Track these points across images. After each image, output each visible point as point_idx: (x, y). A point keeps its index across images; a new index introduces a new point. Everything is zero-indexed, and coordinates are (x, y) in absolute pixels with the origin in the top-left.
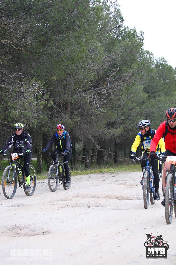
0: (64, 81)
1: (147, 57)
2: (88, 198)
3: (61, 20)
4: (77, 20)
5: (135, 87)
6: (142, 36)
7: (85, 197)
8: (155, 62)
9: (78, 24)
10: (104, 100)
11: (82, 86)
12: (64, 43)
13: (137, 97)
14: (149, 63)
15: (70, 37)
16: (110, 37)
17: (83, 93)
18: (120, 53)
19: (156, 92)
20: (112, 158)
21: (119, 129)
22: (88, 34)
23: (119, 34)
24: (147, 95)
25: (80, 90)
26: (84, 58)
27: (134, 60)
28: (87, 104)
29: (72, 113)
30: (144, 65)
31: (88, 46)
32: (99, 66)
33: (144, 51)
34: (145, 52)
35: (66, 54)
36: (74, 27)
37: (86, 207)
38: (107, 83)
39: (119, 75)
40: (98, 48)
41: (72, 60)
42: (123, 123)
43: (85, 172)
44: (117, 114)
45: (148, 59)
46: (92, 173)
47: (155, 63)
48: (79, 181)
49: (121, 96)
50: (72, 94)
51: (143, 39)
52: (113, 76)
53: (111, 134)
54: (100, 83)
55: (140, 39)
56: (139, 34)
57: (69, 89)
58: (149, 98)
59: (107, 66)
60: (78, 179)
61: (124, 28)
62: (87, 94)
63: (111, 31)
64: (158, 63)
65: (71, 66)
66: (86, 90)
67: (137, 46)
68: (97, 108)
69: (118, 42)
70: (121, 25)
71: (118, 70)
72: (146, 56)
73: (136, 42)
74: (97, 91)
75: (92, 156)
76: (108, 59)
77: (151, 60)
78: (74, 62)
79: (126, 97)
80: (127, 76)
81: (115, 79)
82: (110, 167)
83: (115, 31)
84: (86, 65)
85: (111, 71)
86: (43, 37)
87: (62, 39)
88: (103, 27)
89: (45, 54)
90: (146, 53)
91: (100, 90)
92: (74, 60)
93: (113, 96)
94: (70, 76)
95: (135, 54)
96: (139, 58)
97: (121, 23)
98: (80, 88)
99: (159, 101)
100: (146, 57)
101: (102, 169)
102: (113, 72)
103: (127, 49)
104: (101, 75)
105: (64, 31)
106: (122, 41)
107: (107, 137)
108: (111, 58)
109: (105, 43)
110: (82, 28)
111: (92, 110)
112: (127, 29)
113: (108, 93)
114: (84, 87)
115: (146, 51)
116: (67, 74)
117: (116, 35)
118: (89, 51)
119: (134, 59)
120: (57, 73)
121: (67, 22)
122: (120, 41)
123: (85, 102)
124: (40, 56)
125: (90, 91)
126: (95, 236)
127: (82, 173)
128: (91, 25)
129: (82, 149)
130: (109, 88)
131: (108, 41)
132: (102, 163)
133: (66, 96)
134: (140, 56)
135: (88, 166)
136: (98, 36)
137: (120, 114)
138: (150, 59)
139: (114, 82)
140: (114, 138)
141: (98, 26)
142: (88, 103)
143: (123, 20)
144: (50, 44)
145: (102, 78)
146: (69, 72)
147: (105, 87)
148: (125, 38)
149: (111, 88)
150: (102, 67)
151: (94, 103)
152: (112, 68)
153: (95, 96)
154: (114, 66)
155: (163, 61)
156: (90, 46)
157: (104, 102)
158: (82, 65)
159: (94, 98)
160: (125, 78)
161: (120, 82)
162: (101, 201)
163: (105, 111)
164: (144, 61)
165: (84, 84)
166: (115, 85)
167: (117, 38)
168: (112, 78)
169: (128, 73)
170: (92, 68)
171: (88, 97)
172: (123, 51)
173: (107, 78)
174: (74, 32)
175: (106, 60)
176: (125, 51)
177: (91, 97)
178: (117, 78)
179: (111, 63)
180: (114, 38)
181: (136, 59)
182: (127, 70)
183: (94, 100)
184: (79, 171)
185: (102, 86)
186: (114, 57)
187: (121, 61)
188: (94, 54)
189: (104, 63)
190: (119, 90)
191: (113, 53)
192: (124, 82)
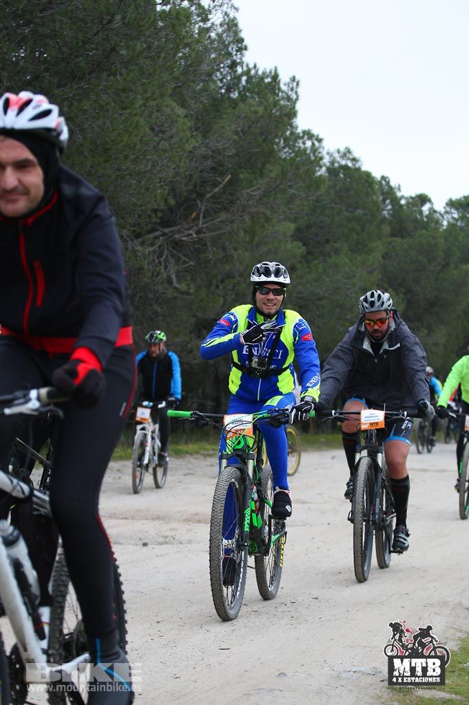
1: (307, 148)
2: (142, 522)
3: (78, 43)
4: (123, 44)
5: (273, 226)
6: (294, 90)
7: (133, 518)
9: (123, 55)
10: (190, 259)
11: (130, 224)
12: (86, 105)
13: (276, 253)
14: (311, 162)
15: (101, 90)
16: (209, 92)
17: (132, 240)
18: (235, 137)
19: (327, 241)
22: (149, 83)
23: (233, 84)
24: (304, 249)
25: (124, 232)
26: (138, 147)
27: (271, 155)
28: (143, 269)
30: (298, 168)
31: (150, 116)
32: (177, 170)
33: (299, 130)
34: (301, 135)
35: (89, 135)
36: (113, 63)
37: (137, 545)
38: (198, 215)
39: (231, 194)
40: (176, 121)
41: (106, 150)
44: (224, 297)
45: (308, 152)
47: (328, 164)
48: (117, 476)
49: (236, 250)
51: (297, 99)
52: (213, 197)
54: (179, 215)
55: (289, 99)
56: (285, 85)
58: (309, 257)
59: (199, 170)
60: (114, 470)
61: (245, 68)
62: (142, 243)
63: (210, 75)
64: (336, 165)
65: (103, 169)
66: (139, 234)
67: (280, 117)
68: (170, 282)
69: (230, 106)
70: (238, 61)
71: (229, 181)
72: (304, 143)
73: (278, 107)
74: (171, 236)
76: (203, 151)
77: (317, 154)
78: (110, 156)
79: (247, 254)
80: (250, 197)
81: (218, 204)
82: (201, 441)
83: (221, 77)
84: (142, 167)
85: (209, 181)
87: (79, 95)
88: (189, 66)
90: (303, 136)
91: (179, 232)
92: (111, 152)
93: (213, 251)
95: (274, 139)
96: (284, 148)
97: (239, 56)
98: (124, 227)
99: (336, 265)
100: (303, 146)
101: (179, 444)
102: (215, 185)
103: (253, 123)
104: (182, 193)
105: (84, 74)
106: (241, 105)
107: (194, 359)
108: (210, 148)
109: (196, 108)
110: (134, 67)
111: (156, 288)
112: (253, 72)
113: (200, 240)
114: (134, 226)
115: (304, 132)
117: (225, 87)
118: (152, 129)
119: (273, 151)
121: (93, 49)
122: (234, 103)
123: (137, 266)
125: (151, 236)
126: (159, 622)
127: (126, 455)
128: (159, 57)
130: (203, 228)
131: (201, 102)
132: (181, 429)
134: (287, 145)
136: (177, 90)
137: (229, 299)
138: (314, 154)
139: (217, 211)
141: (176, 62)
142: (146, 267)
143: (243, 47)
145: (186, 200)
147: (192, 224)
148: (248, 94)
149: (207, 228)
150: (187, 171)
151: (162, 267)
152: (211, 175)
153: (164, 249)
154: (218, 169)
155: (348, 159)
156: (155, 114)
157: (188, 267)
158: (132, 166)
159: (161, 255)
160: (245, 202)
161: (233, 211)
162: (176, 529)
163: (192, 291)
164: (298, 159)
165: (137, 216)
166: (218, 220)
167: (227, 96)
168: (212, 200)
169: (254, 188)
170: (159, 175)
171: (147, 253)
172: (242, 131)
173: (198, 201)
174: (112, 78)
175: (195, 152)
176: (246, 129)
177: (154, 252)
178: (223, 202)
179: (210, 160)
180: (219, 96)
181: (277, 152)
182: (252, 182)
183: (162, 259)
184: (119, 450)
185: (184, 223)
186: (217, 144)
187: (237, 158)
188: (165, 136)
189: (191, 160)
190: (230, 233)
191: (214, 133)
192: (242, 212)
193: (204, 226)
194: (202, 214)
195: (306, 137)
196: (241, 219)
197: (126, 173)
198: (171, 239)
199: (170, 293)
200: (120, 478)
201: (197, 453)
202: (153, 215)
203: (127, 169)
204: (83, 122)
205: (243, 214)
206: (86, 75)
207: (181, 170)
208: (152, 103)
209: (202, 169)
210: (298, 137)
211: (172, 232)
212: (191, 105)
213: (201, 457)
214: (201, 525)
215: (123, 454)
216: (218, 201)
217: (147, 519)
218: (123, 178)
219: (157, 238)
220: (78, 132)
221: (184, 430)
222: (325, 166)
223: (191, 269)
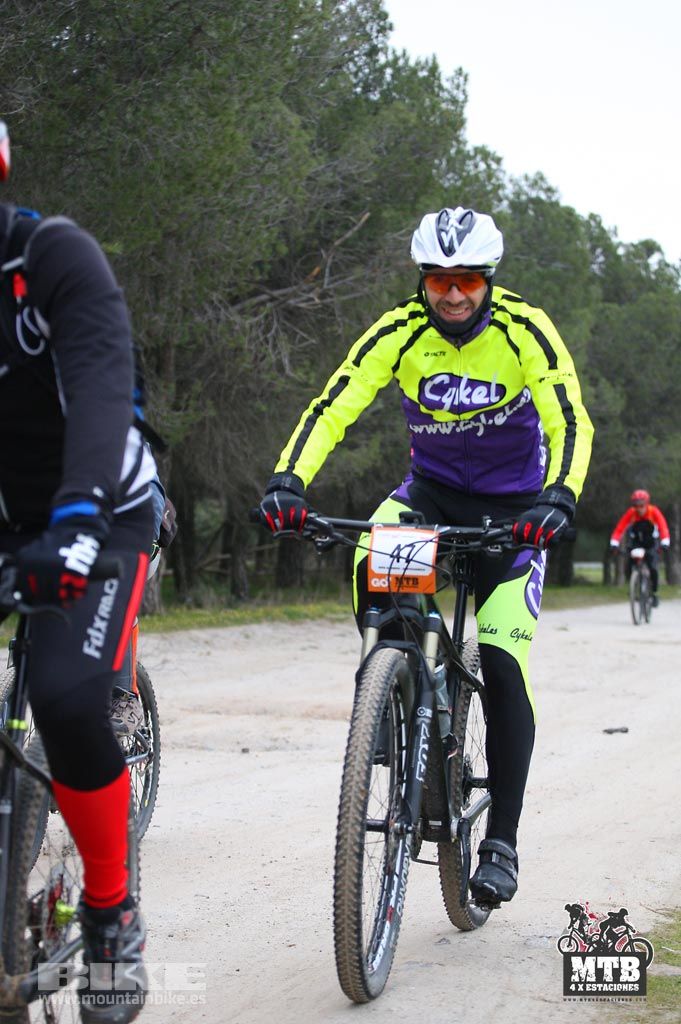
0: (153, 259)
1: (479, 173)
2: (241, 717)
3: (146, 21)
4: (210, 21)
6: (461, 88)
7: (228, 712)
8: (509, 191)
9: (212, 38)
10: (309, 333)
11: (224, 283)
12: (158, 111)
14: (487, 193)
15: (180, 87)
16: (337, 92)
17: (226, 308)
18: (375, 157)
20: (337, 561)
21: (364, 450)
22: (250, 78)
23: (374, 80)
25: (215, 296)
26: (235, 170)
27: (427, 183)
28: (241, 349)
29: (183, 385)
31: (251, 127)
32: (291, 203)
33: (469, 147)
34: (472, 153)
35: (163, 154)
36: (198, 50)
37: (233, 751)
38: (322, 273)
39: (370, 240)
40: (288, 134)
41: (189, 176)
42: (381, 427)
43: (232, 617)
45: (482, 178)
46: (257, 620)
47: (511, 196)
48: (204, 651)
50: (185, 310)
51: (465, 101)
52: (344, 245)
53: (335, 469)
54: (295, 271)
55: (454, 101)
56: (447, 80)
57: (172, 290)
59: (324, 204)
60: (201, 642)
61: (390, 57)
62: (242, 312)
63: (340, 67)
64: (523, 197)
65: (184, 203)
66: (237, 297)
67: (442, 126)
68: (281, 368)
69: (368, 113)
70: (380, 45)
71: (367, 221)
72: (476, 166)
73: (438, 113)
74: (284, 302)
75: (260, 554)
76: (328, 177)
77: (494, 180)
78: (194, 186)
81: (351, 254)
82: (327, 599)
83: (354, 69)
84: (239, 200)
85: (338, 222)
86: (77, 88)
87: (149, 96)
88: (310, 53)
89: (83, 154)
90: (474, 157)
91: (295, 295)
92: (195, 179)
93: (344, 323)
94: (179, 240)
95: (432, 159)
96: (447, 173)
97: (381, 39)
98: (214, 288)
100: (473, 170)
101: (295, 604)
102: (347, 228)
103: (401, 137)
104: (298, 238)
105: (156, 65)
109: (318, 115)
110: (228, 54)
111: (260, 376)
112: (401, 62)
113: (326, 308)
114: (230, 286)
115: (477, 150)
116: (167, 235)
117: (361, 84)
118: (255, 146)
119: (429, 177)
120: (128, 228)
121: (169, 29)
122: (376, 108)
123: (233, 345)
124: (62, 159)
125: (255, 300)
126: (264, 865)
127: (217, 620)
128: (264, 40)
129: (219, 526)
130: (329, 290)
131: (327, 106)
132: (298, 582)
133: (160, 320)
134: (451, 168)
135: (242, 594)
136: (291, 88)
138: (490, 180)
139: (350, 265)
140: (342, 485)
141: (290, 47)
142: (246, 346)
143: (388, 25)
144: (102, 113)
145: (304, 249)
146: (175, 226)
147: (312, 284)
148: (394, 94)
149: (336, 290)
150: (305, 206)
151: (270, 346)
152: (342, 212)
153: (272, 320)
154: (350, 203)
155: (541, 188)
156: (259, 125)
157: (308, 346)
158: (225, 200)
159: (267, 330)
160: (391, 252)
161: (374, 264)
162: (290, 729)
163: (312, 382)
164: (467, 189)
165: (232, 272)
166: (351, 278)
167: (363, 97)
168: (343, 249)
169: (404, 231)
170: (265, 212)
171: (247, 326)
172: (386, 148)
173: (323, 251)
174: (196, 70)
175: (318, 179)
176: (392, 144)
177: (259, 324)
178: (359, 252)
179: (339, 191)
180: (353, 96)
181: (436, 179)
182: (399, 222)
183: (269, 335)
184: (207, 613)
185: (301, 282)
186: (350, 168)
187: (379, 187)
188: (273, 156)
189: (312, 191)
190: (368, 296)
191: (346, 152)
192: (387, 266)
193: (331, 286)
194: (327, 270)
195: (479, 157)
196: (385, 276)
197: (216, 208)
198: (283, 306)
199: (280, 385)
200: (209, 654)
201: (321, 616)
202: (257, 271)
203: (218, 204)
204: (154, 136)
205: (387, 269)
206: (159, 67)
207: (297, 205)
208: (255, 106)
209: (328, 204)
210: (468, 157)
211: (284, 295)
212: (312, 110)
213: (328, 624)
214: (327, 721)
215: (213, 618)
216: (351, 250)
217: (248, 714)
218: (212, 217)
219: (263, 303)
220: (146, 149)
221: (302, 584)
222: (507, 198)
223: (312, 350)
